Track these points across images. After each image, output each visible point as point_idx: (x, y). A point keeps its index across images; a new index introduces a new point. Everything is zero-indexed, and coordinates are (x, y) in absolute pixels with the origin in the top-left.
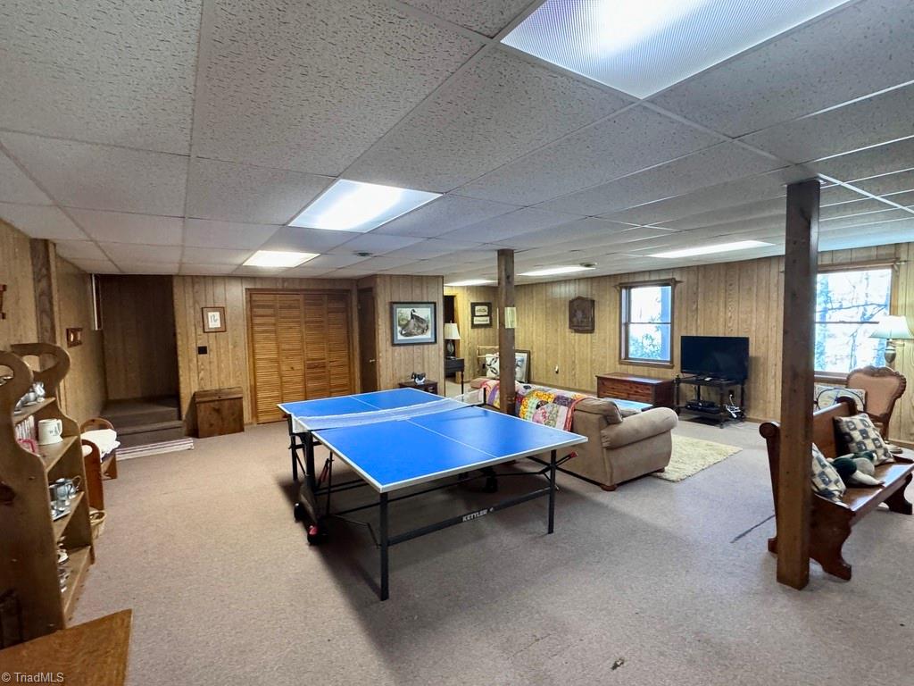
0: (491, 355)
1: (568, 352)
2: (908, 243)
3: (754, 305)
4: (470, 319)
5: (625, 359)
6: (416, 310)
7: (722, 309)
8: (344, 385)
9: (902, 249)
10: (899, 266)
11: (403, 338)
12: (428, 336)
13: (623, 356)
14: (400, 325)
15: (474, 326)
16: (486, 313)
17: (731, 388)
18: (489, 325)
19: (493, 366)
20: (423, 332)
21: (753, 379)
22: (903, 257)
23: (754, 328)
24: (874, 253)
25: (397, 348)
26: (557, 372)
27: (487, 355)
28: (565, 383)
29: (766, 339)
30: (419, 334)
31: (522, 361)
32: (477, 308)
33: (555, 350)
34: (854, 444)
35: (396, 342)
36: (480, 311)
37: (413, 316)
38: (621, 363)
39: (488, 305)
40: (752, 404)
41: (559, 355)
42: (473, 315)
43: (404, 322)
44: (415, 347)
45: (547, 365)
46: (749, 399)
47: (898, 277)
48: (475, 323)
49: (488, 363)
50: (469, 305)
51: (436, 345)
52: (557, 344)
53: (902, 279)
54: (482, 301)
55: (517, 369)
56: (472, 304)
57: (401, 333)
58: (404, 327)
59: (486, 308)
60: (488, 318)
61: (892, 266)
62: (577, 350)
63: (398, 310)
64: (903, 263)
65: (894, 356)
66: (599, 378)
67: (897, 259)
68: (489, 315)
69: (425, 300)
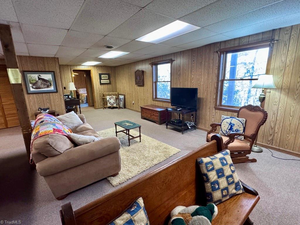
0: (109, 97)
1: (136, 95)
2: (280, 29)
3: (203, 70)
4: (99, 80)
5: (155, 99)
6: (41, 75)
7: (190, 74)
8: (14, 114)
9: (276, 33)
10: (273, 44)
11: (34, 90)
12: (52, 88)
13: (154, 97)
14: (31, 83)
15: (101, 84)
16: (107, 78)
17: (192, 113)
18: (110, 83)
19: (110, 101)
20: (48, 87)
21: (201, 109)
22: (276, 38)
23: (202, 83)
24: (260, 37)
25: (31, 95)
26: (133, 104)
27: (107, 97)
28: (136, 109)
29: (207, 89)
30: (45, 88)
31: (122, 99)
32: (102, 76)
33: (132, 94)
34: (209, 184)
35: (29, 92)
36: (104, 77)
37: (39, 79)
38: (153, 101)
39: (109, 75)
40: (200, 121)
41: (134, 97)
42: (100, 79)
43: (34, 82)
44: (44, 94)
45: (130, 101)
46: (199, 119)
47: (272, 51)
48: (102, 82)
49: (108, 100)
50: (98, 74)
51: (58, 93)
52: (133, 92)
53: (274, 53)
54: (105, 73)
55: (121, 102)
56: (99, 74)
57: (33, 88)
58: (34, 84)
59: (107, 76)
60: (108, 80)
61: (270, 45)
62: (139, 94)
63: (28, 75)
64: (276, 42)
65: (264, 98)
66: (141, 108)
67: (273, 40)
68: (109, 79)
69: (47, 70)
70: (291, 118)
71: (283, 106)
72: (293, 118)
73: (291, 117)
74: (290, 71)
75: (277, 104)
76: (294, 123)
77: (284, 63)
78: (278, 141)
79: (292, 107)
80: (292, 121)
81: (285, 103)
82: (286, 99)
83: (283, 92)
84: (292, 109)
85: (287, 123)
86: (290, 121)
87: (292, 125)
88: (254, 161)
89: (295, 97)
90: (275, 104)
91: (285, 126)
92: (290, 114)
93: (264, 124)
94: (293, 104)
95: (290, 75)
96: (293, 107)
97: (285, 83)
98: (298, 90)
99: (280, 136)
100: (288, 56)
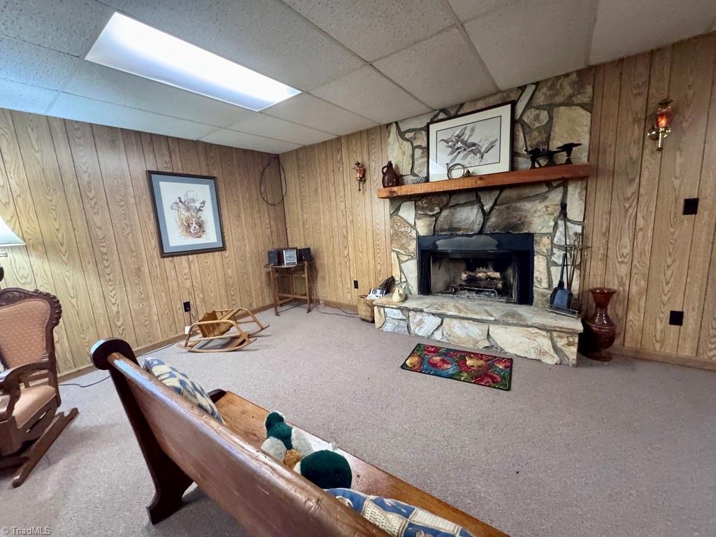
70: (74, 301)
71: (46, 282)
72: (77, 300)
73: (74, 298)
74: (28, 206)
75: (30, 281)
76: (84, 308)
77: (6, 188)
78: (68, 356)
79: (67, 280)
80: (78, 305)
81: (49, 274)
82: (47, 266)
83: (33, 253)
84: (69, 284)
85: (71, 313)
86: (74, 306)
87: (81, 314)
88: (74, 413)
89: (65, 258)
90: (25, 283)
91: (69, 321)
92: (69, 294)
93: (61, 320)
94: (68, 274)
95: (32, 214)
96: (69, 279)
97: (29, 231)
98: (65, 245)
99: (67, 344)
100: (10, 172)
